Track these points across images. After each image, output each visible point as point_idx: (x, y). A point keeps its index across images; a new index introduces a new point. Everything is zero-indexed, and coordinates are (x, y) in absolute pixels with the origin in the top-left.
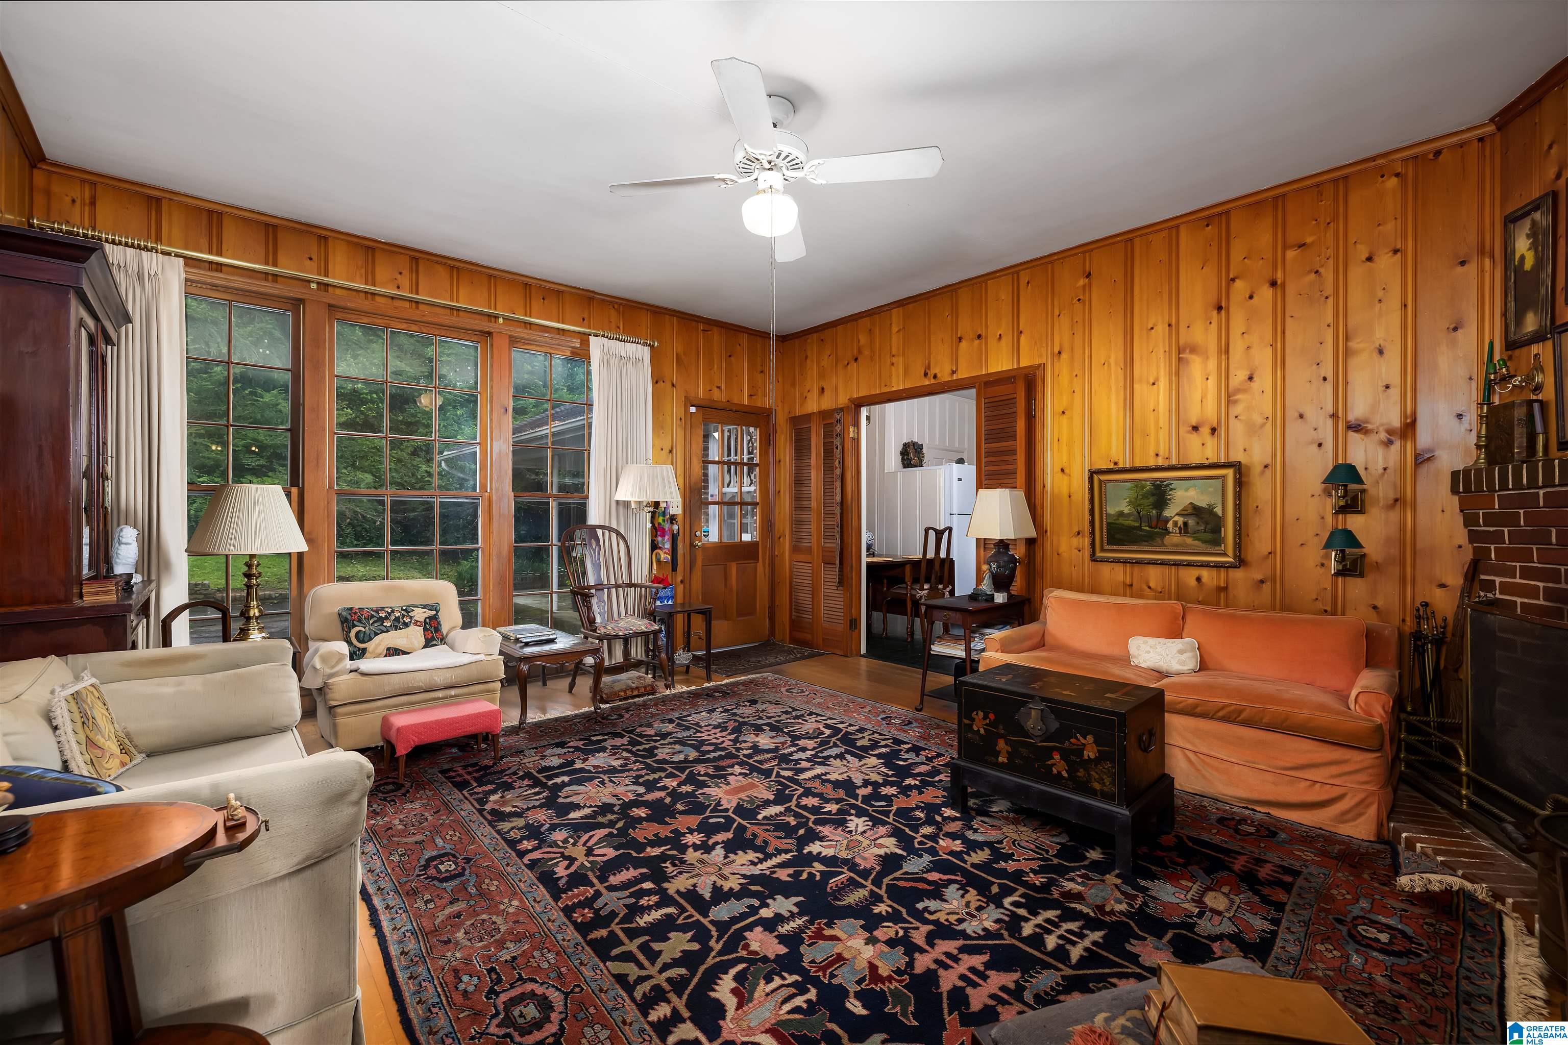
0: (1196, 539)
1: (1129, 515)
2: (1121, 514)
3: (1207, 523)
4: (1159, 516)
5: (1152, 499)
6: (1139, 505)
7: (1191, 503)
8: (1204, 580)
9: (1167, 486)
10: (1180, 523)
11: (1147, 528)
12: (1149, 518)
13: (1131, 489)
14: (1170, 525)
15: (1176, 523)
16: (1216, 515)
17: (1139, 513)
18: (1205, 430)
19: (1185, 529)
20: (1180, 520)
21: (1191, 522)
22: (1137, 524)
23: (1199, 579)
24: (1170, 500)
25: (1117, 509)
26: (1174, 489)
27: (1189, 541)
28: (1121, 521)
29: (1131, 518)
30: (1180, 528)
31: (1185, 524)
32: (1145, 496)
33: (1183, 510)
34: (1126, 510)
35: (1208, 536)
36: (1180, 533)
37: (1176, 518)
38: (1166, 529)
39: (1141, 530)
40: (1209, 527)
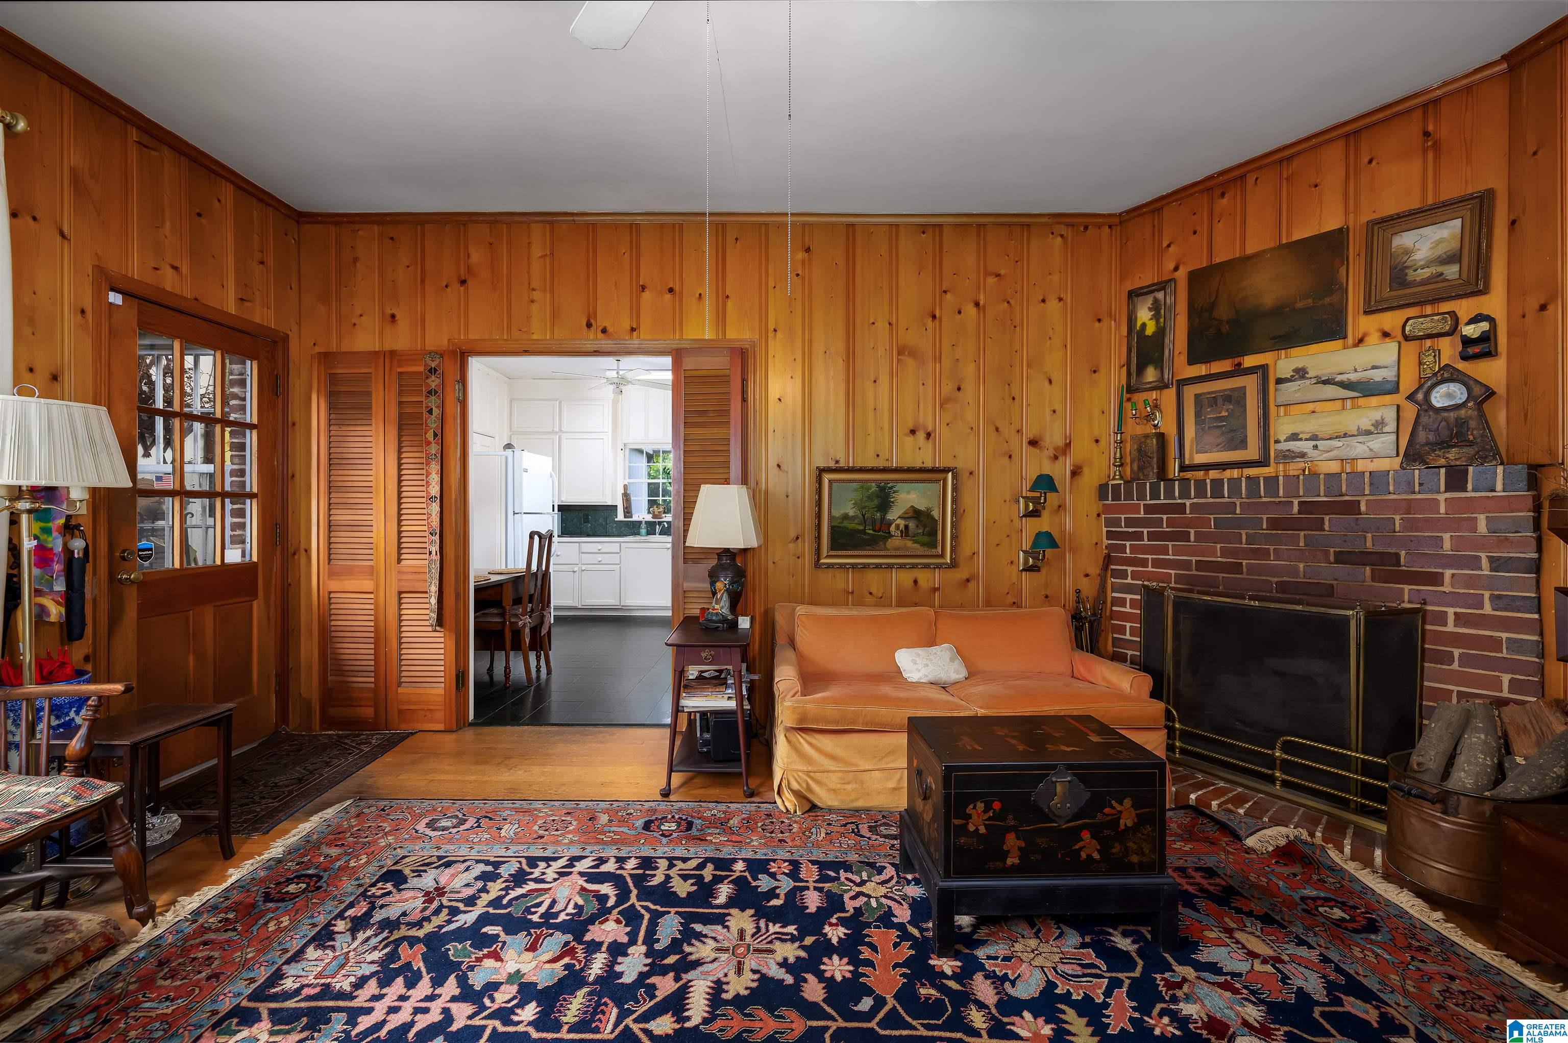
0: (916, 542)
1: (854, 517)
2: (846, 517)
3: (925, 526)
4: (883, 518)
5: (876, 502)
6: (864, 507)
7: (912, 506)
8: (920, 583)
9: (891, 488)
10: (902, 527)
11: (871, 532)
12: (874, 521)
13: (856, 490)
14: (893, 528)
15: (898, 527)
16: (932, 518)
17: (864, 516)
18: (921, 435)
19: (906, 532)
20: (902, 523)
21: (912, 525)
22: (861, 528)
23: (916, 582)
24: (893, 502)
25: (842, 512)
26: (896, 492)
27: (909, 544)
28: (846, 524)
29: (856, 521)
30: (902, 531)
31: (906, 527)
32: (870, 498)
33: (905, 513)
34: (851, 513)
35: (926, 539)
36: (902, 536)
37: (899, 521)
38: (889, 533)
39: (865, 533)
40: (927, 529)
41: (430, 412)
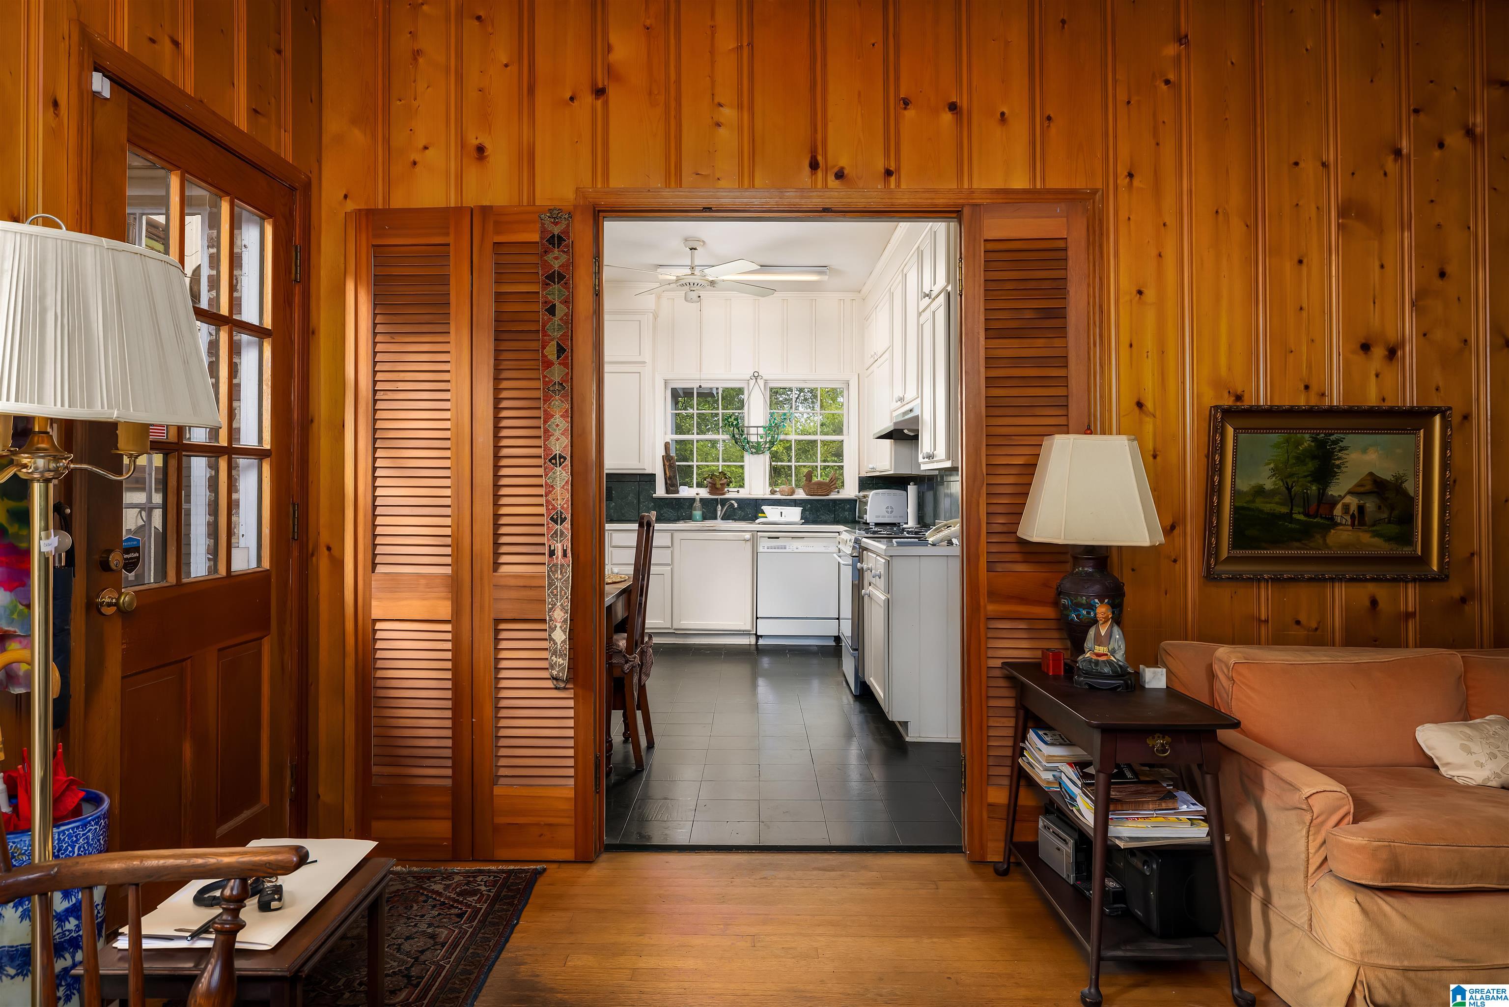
0: (1376, 534)
1: (1273, 493)
2: (1259, 491)
3: (1392, 508)
4: (1322, 494)
5: (1311, 465)
6: (1291, 475)
7: (1371, 474)
8: (1382, 605)
9: (1335, 442)
10: (1353, 508)
11: (1302, 517)
12: (1306, 499)
13: (1277, 446)
14: (1338, 511)
15: (1346, 508)
16: (1405, 494)
17: (1289, 489)
18: (1378, 352)
19: (1359, 518)
20: (1353, 502)
21: (1370, 505)
22: (1284, 510)
23: (1374, 602)
24: (1339, 467)
25: (1253, 483)
26: (1342, 449)
27: (1366, 538)
28: (1260, 504)
29: (1277, 499)
30: (1353, 517)
31: (1361, 509)
32: (1300, 460)
33: (1360, 485)
34: (1268, 484)
35: (1393, 529)
36: (1353, 525)
37: (1348, 499)
38: (1332, 519)
39: (1292, 520)
40: (1396, 513)
41: (552, 310)
